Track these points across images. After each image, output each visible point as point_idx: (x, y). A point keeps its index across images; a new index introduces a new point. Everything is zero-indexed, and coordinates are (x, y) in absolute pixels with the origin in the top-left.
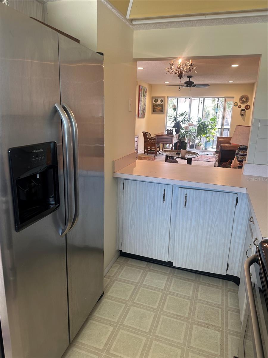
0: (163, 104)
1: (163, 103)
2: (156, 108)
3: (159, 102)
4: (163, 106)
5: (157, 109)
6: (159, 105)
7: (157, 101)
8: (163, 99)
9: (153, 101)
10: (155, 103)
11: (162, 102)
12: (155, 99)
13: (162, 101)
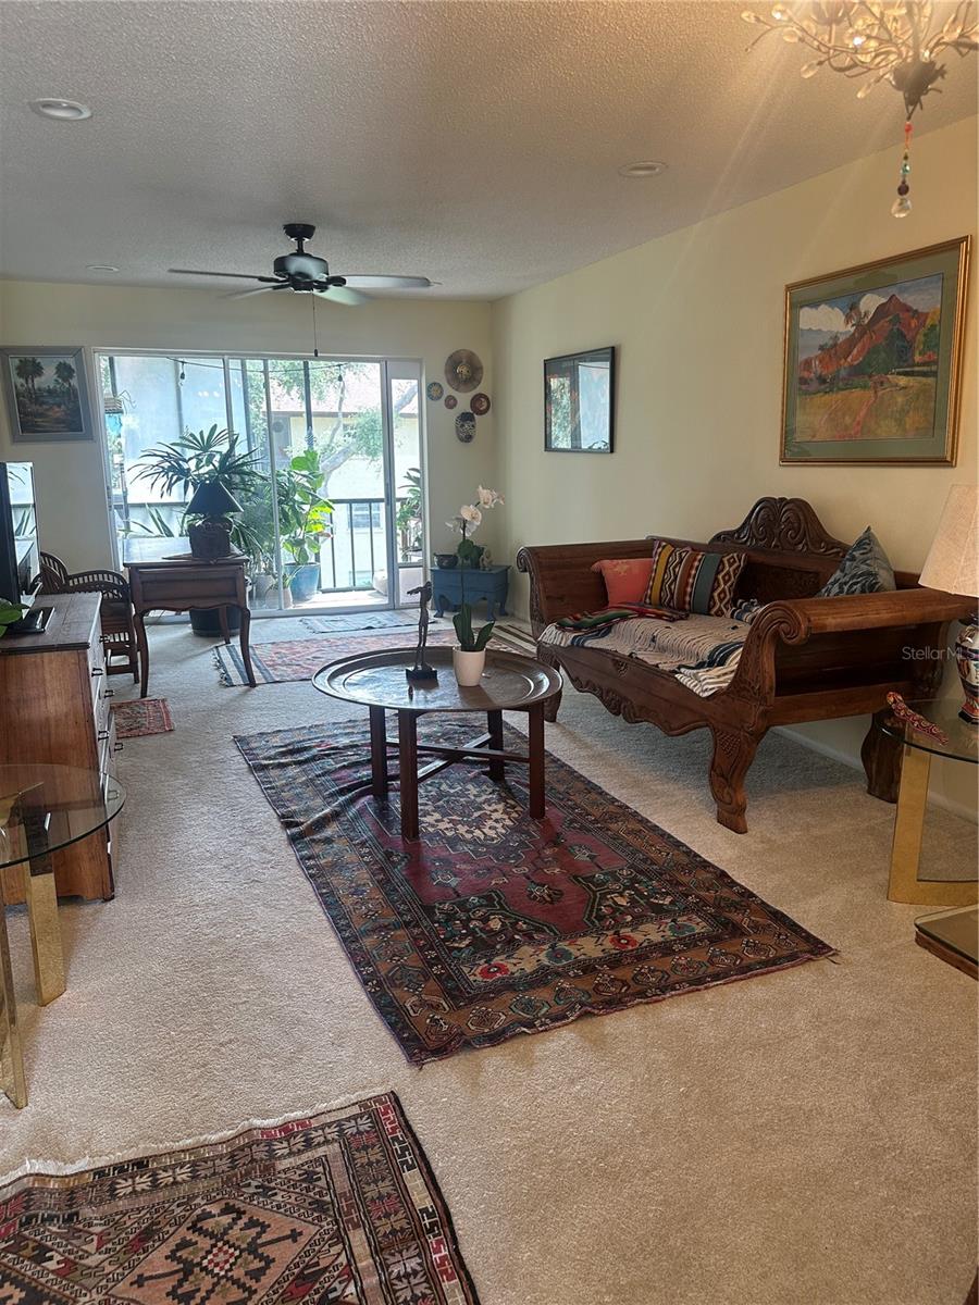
0: (75, 390)
1: (74, 382)
2: (33, 408)
3: (48, 378)
4: (76, 397)
5: (41, 415)
6: (50, 391)
7: (37, 370)
8: (71, 361)
9: (14, 373)
10: (22, 381)
11: (71, 377)
12: (23, 363)
13: (64, 371)
